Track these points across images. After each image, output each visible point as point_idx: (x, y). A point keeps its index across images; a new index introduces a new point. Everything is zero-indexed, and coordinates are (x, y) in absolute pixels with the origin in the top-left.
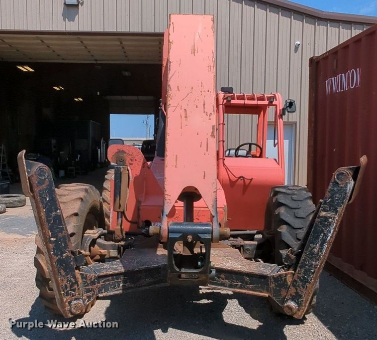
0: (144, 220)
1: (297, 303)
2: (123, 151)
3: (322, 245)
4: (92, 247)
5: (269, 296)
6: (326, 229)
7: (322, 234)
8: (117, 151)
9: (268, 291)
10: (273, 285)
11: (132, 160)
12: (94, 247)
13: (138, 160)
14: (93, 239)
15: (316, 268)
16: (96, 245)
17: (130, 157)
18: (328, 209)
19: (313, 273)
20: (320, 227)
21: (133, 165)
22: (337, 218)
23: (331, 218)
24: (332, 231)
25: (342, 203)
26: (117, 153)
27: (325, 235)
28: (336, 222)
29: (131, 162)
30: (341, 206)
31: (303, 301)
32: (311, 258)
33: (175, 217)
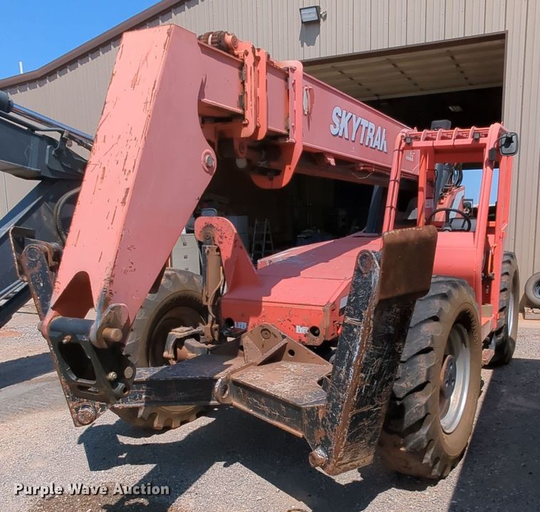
0: (226, 318)
1: (326, 452)
2: (211, 226)
3: (348, 369)
4: (178, 349)
5: (303, 438)
6: (351, 344)
7: (348, 352)
8: (204, 225)
9: (302, 430)
10: (306, 422)
11: (221, 237)
12: (181, 349)
13: (229, 237)
14: (177, 339)
15: (343, 403)
16: (184, 347)
17: (219, 233)
18: (352, 312)
19: (340, 411)
20: (345, 340)
21: (224, 244)
22: (362, 328)
23: (356, 326)
24: (358, 348)
25: (367, 303)
26: (205, 227)
27: (351, 354)
28: (361, 334)
29: (221, 240)
30: (366, 309)
31: (332, 450)
32: (338, 387)
33: (261, 316)
